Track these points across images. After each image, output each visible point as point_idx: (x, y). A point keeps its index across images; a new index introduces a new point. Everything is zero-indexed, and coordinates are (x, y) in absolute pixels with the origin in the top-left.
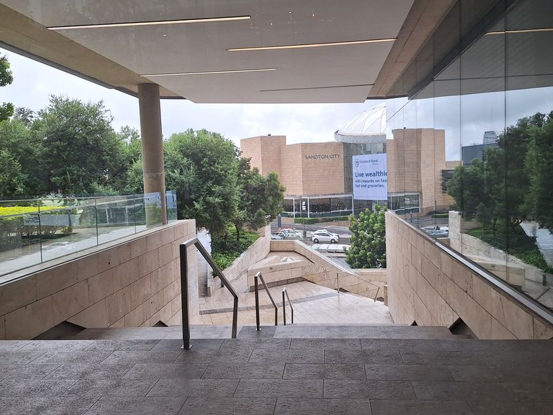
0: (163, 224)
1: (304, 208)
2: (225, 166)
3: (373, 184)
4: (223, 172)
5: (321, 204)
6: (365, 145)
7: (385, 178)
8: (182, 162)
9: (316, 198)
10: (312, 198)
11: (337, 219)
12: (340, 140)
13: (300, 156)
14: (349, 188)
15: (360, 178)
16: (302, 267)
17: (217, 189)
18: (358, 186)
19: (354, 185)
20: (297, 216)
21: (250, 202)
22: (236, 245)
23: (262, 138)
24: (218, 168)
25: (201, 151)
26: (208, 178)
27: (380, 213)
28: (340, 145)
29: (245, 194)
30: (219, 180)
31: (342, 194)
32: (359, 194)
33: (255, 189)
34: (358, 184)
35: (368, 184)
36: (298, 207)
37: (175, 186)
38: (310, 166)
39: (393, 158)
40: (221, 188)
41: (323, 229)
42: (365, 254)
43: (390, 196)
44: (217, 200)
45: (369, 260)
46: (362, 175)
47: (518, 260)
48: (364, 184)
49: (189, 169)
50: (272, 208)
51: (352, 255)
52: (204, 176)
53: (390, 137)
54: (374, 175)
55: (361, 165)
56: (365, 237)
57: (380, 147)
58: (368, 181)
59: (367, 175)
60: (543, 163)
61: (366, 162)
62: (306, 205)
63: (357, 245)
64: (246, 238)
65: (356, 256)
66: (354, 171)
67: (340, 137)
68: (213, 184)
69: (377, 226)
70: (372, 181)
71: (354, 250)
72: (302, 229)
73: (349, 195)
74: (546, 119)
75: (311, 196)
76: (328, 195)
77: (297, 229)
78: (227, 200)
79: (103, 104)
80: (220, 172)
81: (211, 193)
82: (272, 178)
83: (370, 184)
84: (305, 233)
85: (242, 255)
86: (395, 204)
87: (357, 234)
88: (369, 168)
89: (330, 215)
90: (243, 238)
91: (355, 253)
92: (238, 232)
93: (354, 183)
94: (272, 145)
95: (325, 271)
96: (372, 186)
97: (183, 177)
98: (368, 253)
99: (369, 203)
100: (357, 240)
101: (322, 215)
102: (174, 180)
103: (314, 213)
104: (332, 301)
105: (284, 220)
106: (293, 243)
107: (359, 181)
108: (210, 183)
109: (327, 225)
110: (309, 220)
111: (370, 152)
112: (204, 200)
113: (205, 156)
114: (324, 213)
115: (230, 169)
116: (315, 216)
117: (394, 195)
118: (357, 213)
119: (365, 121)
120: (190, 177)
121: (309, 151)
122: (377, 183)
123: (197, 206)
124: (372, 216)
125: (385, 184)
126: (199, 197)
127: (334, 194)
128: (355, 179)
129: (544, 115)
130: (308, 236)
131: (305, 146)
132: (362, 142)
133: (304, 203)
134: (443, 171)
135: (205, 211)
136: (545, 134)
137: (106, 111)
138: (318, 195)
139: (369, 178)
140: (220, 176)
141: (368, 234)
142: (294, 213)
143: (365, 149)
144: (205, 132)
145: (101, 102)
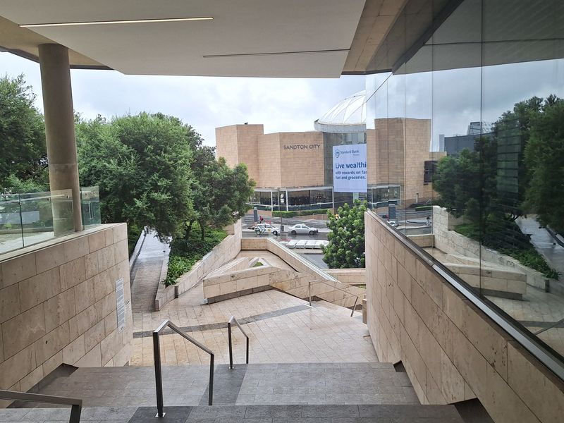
0: (76, 231)
1: (282, 201)
2: (174, 154)
3: (353, 175)
4: (172, 162)
5: (301, 196)
6: (345, 135)
7: (364, 169)
8: (121, 150)
9: (295, 190)
10: (290, 190)
11: (317, 212)
12: (320, 129)
13: (279, 146)
14: (329, 180)
15: (340, 170)
16: (270, 274)
17: (163, 183)
18: (339, 178)
19: (334, 177)
20: (275, 209)
21: (214, 197)
22: (199, 246)
23: (238, 127)
24: (165, 157)
25: (146, 137)
26: (154, 170)
27: (360, 208)
28: (320, 134)
29: (207, 188)
30: (167, 172)
31: (322, 186)
32: (339, 186)
33: (220, 182)
34: (338, 175)
35: (349, 175)
36: (276, 200)
37: (111, 179)
38: (289, 156)
39: (375, 148)
40: (169, 182)
41: (301, 223)
42: (344, 252)
43: (370, 188)
44: (164, 197)
45: (348, 259)
46: (342, 166)
47: (516, 262)
48: (345, 175)
49: (129, 158)
50: (239, 204)
51: (329, 254)
52: (148, 167)
53: (371, 126)
54: (355, 166)
55: (342, 155)
56: (343, 234)
57: (361, 137)
58: (349, 173)
59: (348, 166)
60: (548, 152)
61: (346, 152)
62: (284, 198)
63: (336, 243)
64: (212, 237)
65: (334, 254)
66: (335, 162)
67: (319, 126)
68: (160, 177)
69: (356, 222)
70: (352, 173)
71: (332, 248)
72: (279, 223)
73: (331, 187)
74: (543, 103)
75: (290, 188)
76: (308, 187)
77: (274, 223)
78: (177, 195)
79: (24, 79)
80: (168, 162)
81: (156, 188)
82: (240, 170)
83: (350, 175)
84: (282, 228)
85: (205, 258)
86: (376, 197)
87: (335, 231)
88: (349, 159)
89: (309, 208)
90: (209, 236)
91: (333, 252)
92: (203, 230)
93: (335, 175)
94: (249, 134)
95: (296, 277)
96: (353, 178)
97: (121, 169)
98: (347, 252)
99: (350, 195)
100: (335, 239)
101: (301, 209)
102: (111, 172)
103: (293, 206)
104: (301, 316)
105: (261, 213)
106: (266, 241)
107: (339, 173)
108: (155, 176)
109: (306, 219)
110: (287, 214)
111: (351, 143)
112: (148, 196)
113: (150, 142)
114: (303, 206)
115: (180, 159)
116: (293, 209)
117: (375, 188)
118: (336, 207)
119: (345, 110)
120: (130, 168)
121: (289, 141)
122: (358, 175)
123: (139, 203)
124: (351, 211)
125: (365, 175)
126: (142, 193)
127: (314, 186)
128: (335, 170)
129: (541, 100)
130: (285, 230)
131: (283, 136)
132: (343, 132)
133: (282, 196)
134: (426, 163)
135: (149, 209)
136: (549, 118)
137: (28, 87)
138: (297, 188)
139: (350, 170)
140: (168, 167)
141: (347, 230)
142: (272, 206)
143: (345, 140)
144: (160, 116)
145: (22, 76)
